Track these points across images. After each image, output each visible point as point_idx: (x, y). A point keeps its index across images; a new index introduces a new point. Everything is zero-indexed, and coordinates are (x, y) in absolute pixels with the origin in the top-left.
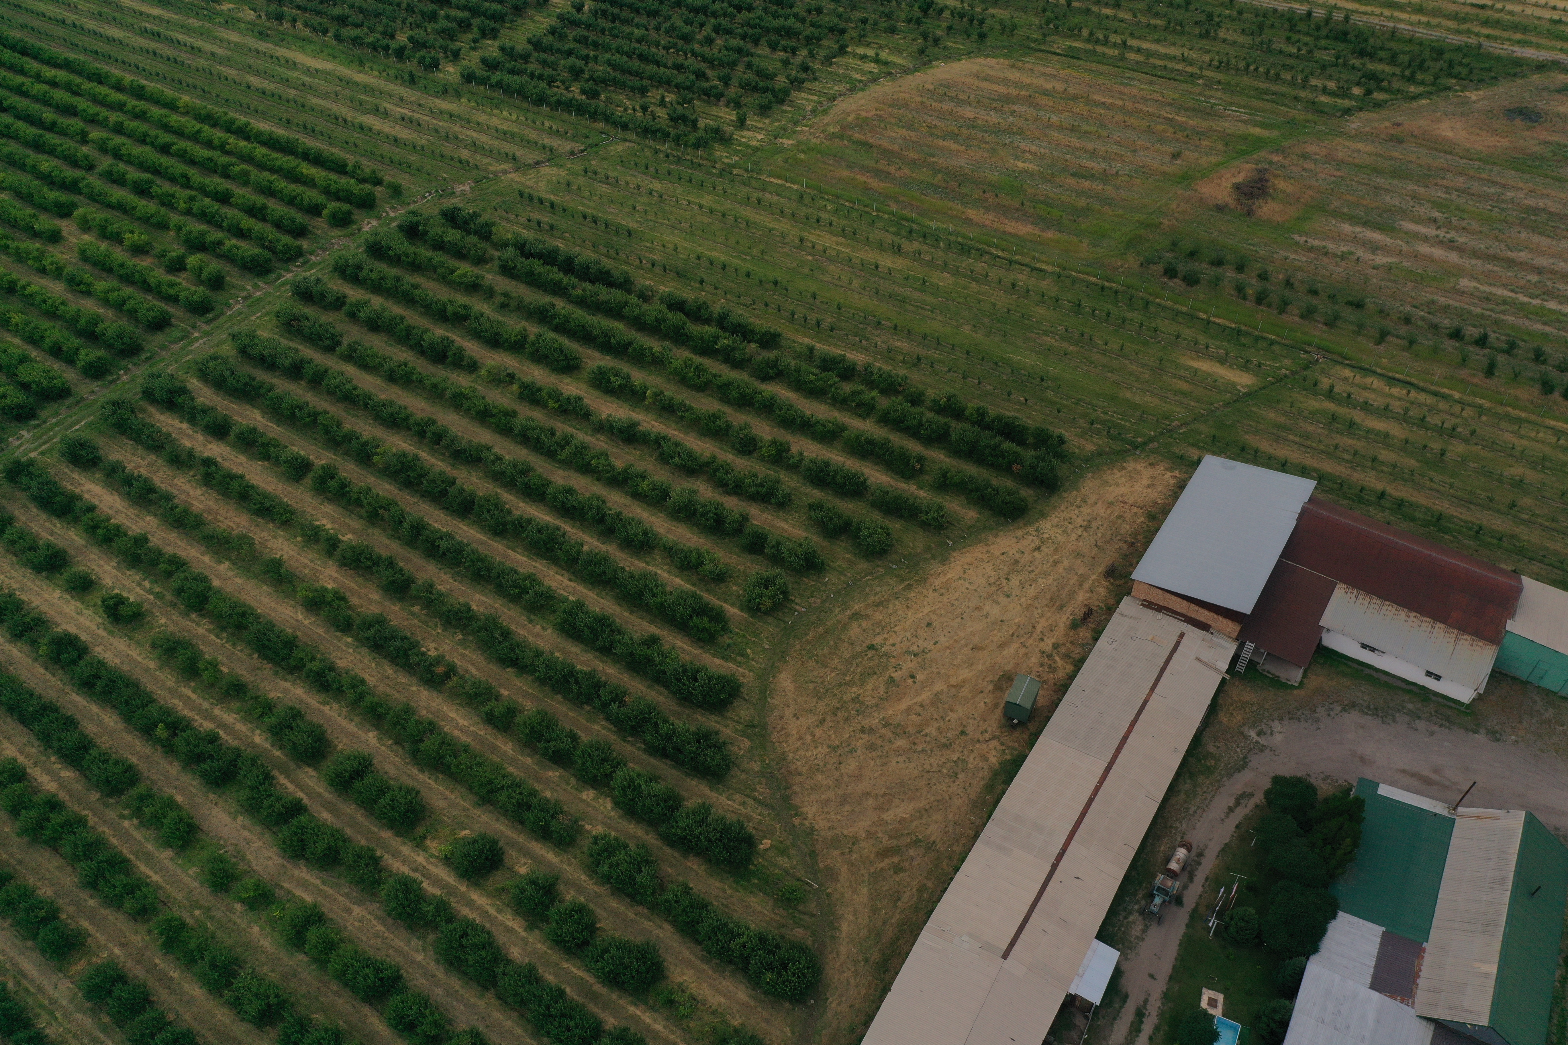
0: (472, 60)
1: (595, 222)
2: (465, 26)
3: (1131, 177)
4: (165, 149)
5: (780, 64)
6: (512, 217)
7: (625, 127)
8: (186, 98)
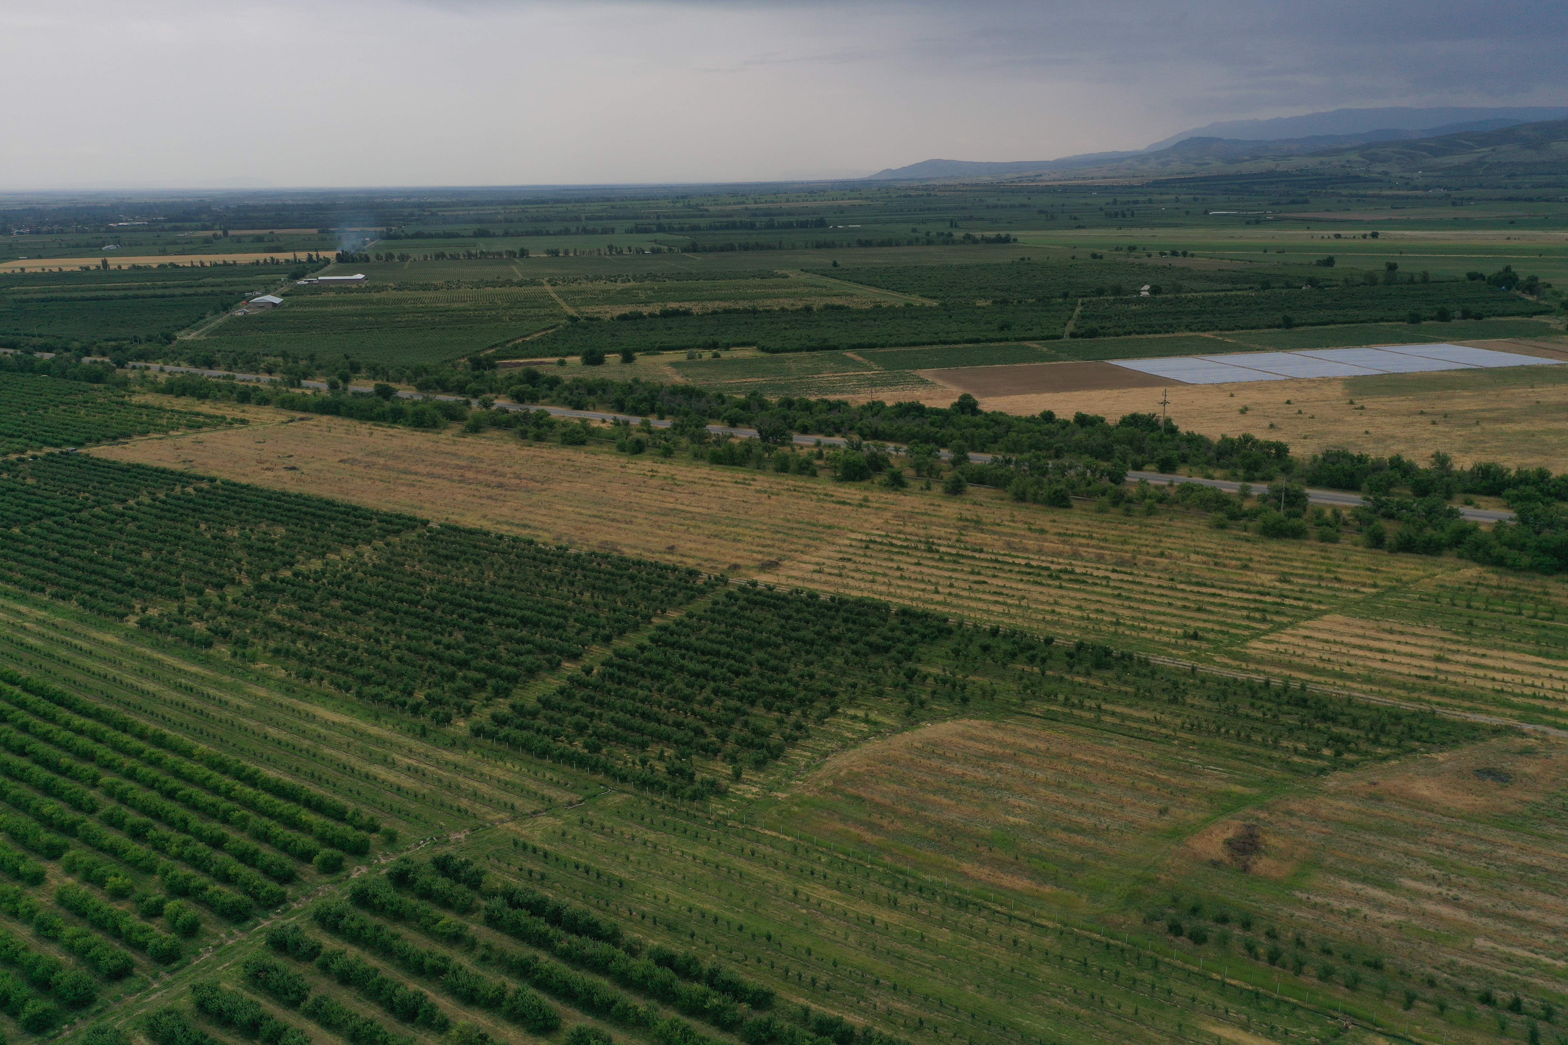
0: (483, 717)
1: (587, 872)
2: (480, 685)
3: (1122, 832)
4: (170, 795)
5: (774, 723)
6: (504, 865)
7: (624, 779)
8: (203, 747)
